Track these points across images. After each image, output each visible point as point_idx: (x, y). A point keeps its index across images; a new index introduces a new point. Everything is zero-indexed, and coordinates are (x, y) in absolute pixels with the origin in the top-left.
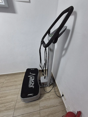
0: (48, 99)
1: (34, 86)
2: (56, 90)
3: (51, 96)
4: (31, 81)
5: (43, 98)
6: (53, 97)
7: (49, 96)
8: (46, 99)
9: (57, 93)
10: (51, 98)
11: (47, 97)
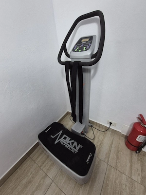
1: (80, 145)
3: (100, 139)
4: (69, 143)
6: (103, 137)
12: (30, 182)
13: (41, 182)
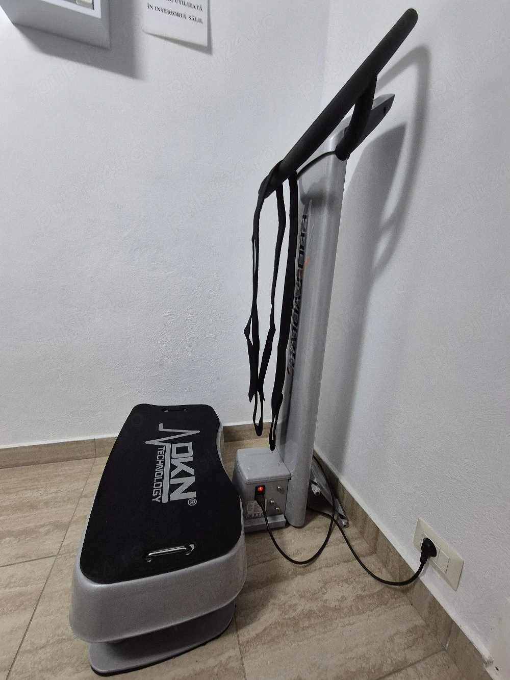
0: (309, 614)
2: (360, 546)
3: (333, 595)
4: (173, 467)
5: (268, 617)
6: (350, 601)
7: (314, 596)
8: (294, 623)
9: (371, 562)
10: (337, 610)
11: (303, 606)
12: (33, 506)
13: (42, 530)
